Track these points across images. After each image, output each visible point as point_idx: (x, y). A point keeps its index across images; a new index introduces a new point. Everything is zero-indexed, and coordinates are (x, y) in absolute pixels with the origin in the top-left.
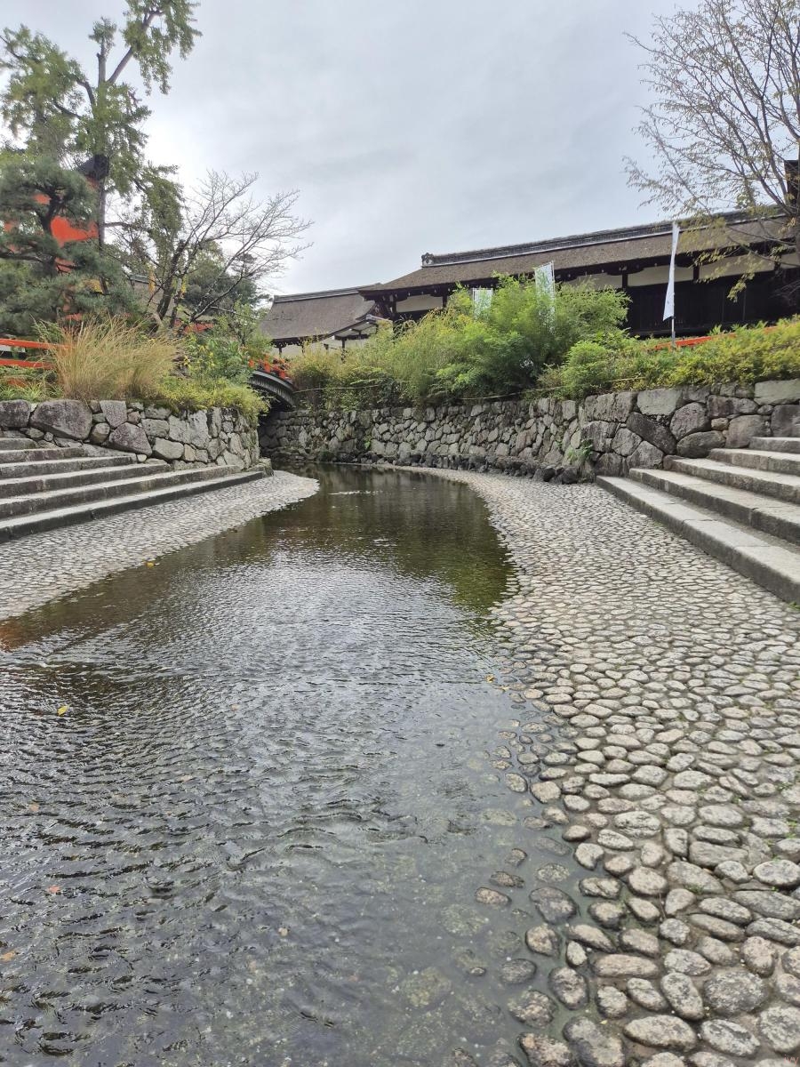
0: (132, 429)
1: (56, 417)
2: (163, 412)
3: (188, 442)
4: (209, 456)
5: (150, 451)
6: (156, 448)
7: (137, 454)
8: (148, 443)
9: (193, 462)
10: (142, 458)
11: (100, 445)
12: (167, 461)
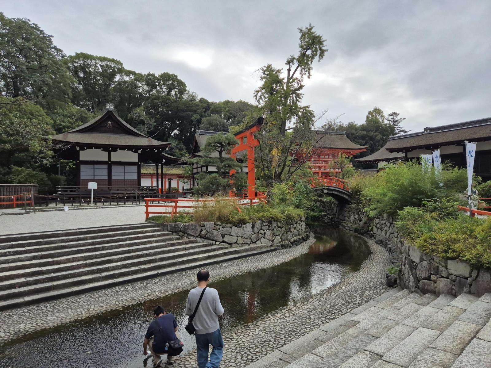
0: (215, 232)
1: (188, 229)
2: (229, 225)
3: (240, 236)
4: (251, 241)
5: (221, 241)
6: (225, 239)
7: (216, 241)
8: (221, 237)
9: (242, 244)
10: (217, 243)
11: (203, 238)
12: (229, 244)
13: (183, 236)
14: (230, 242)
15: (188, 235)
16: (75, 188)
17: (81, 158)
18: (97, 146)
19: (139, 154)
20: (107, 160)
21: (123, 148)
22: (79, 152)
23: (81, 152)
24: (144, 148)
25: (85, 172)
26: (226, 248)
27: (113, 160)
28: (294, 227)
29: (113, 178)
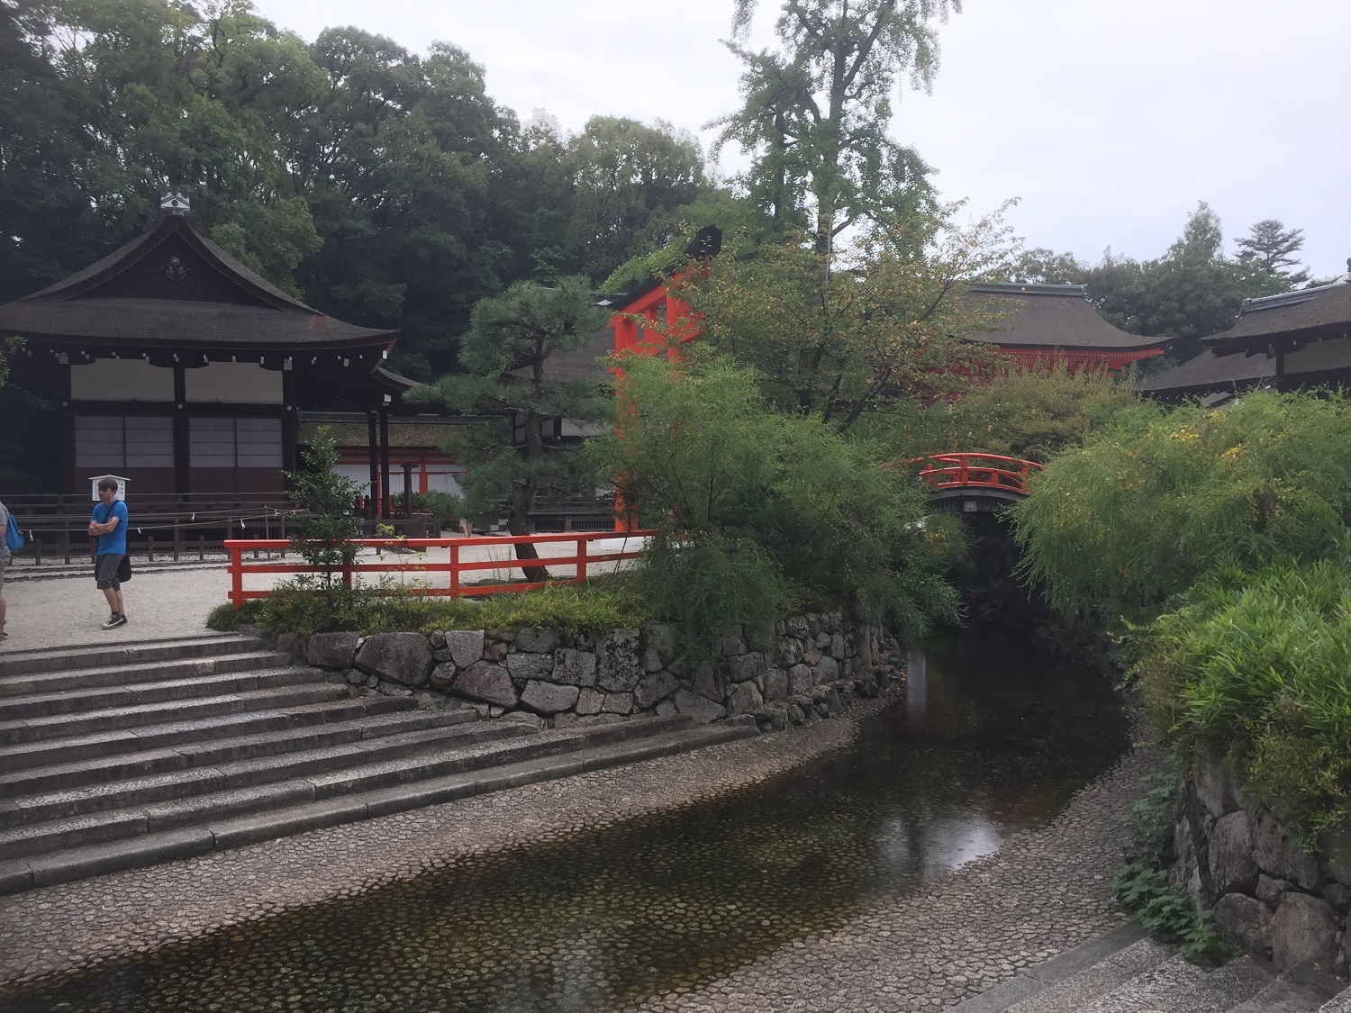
0: (488, 670)
1: (381, 657)
2: (545, 642)
3: (591, 683)
4: (636, 702)
5: (514, 702)
6: (524, 697)
7: (491, 705)
8: (512, 690)
9: (596, 715)
10: (497, 711)
11: (441, 692)
12: (541, 714)
13: (364, 683)
14: (548, 709)
15: (383, 678)
16: (55, 500)
17: (77, 394)
18: (130, 348)
19: (286, 374)
20: (170, 396)
21: (221, 352)
22: (66, 368)
23: (76, 370)
24: (301, 351)
25: (91, 442)
26: (526, 732)
27: (190, 396)
28: (820, 645)
29: (195, 462)
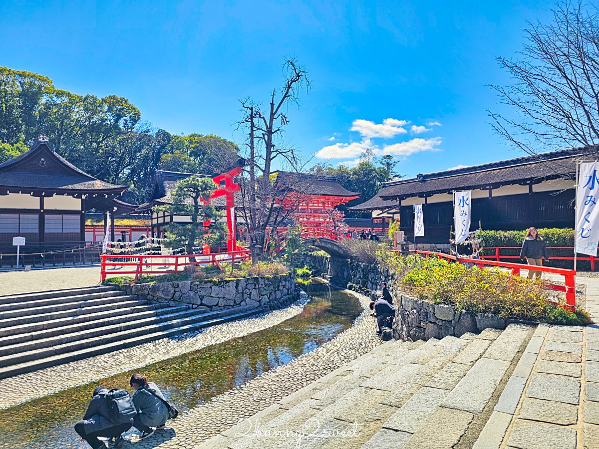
0: (192, 294)
2: (209, 284)
3: (222, 297)
4: (235, 302)
5: (200, 303)
6: (203, 302)
7: (193, 304)
8: (199, 300)
9: (224, 306)
10: (195, 306)
11: (177, 301)
12: (208, 307)
13: (152, 299)
14: (210, 305)
15: (159, 298)
18: (26, 190)
19: (82, 200)
20: (38, 207)
24: (90, 192)
25: (6, 224)
26: (205, 312)
27: (46, 207)
29: (46, 231)
